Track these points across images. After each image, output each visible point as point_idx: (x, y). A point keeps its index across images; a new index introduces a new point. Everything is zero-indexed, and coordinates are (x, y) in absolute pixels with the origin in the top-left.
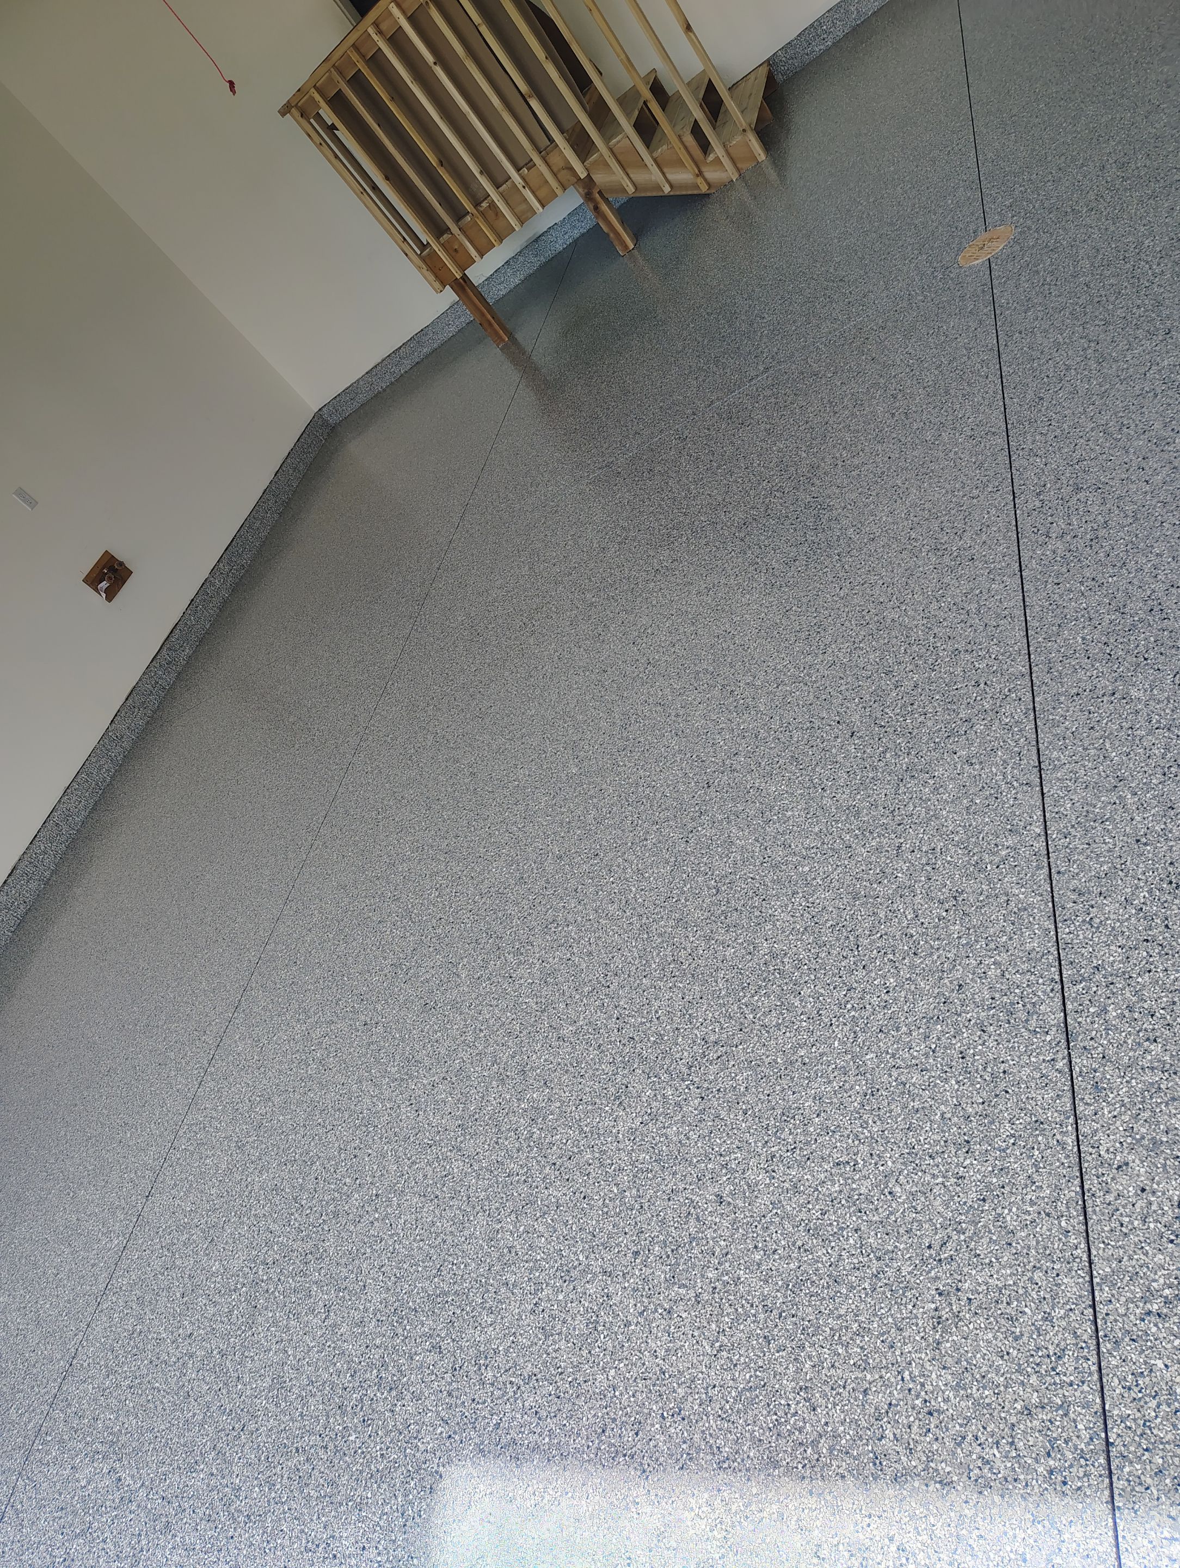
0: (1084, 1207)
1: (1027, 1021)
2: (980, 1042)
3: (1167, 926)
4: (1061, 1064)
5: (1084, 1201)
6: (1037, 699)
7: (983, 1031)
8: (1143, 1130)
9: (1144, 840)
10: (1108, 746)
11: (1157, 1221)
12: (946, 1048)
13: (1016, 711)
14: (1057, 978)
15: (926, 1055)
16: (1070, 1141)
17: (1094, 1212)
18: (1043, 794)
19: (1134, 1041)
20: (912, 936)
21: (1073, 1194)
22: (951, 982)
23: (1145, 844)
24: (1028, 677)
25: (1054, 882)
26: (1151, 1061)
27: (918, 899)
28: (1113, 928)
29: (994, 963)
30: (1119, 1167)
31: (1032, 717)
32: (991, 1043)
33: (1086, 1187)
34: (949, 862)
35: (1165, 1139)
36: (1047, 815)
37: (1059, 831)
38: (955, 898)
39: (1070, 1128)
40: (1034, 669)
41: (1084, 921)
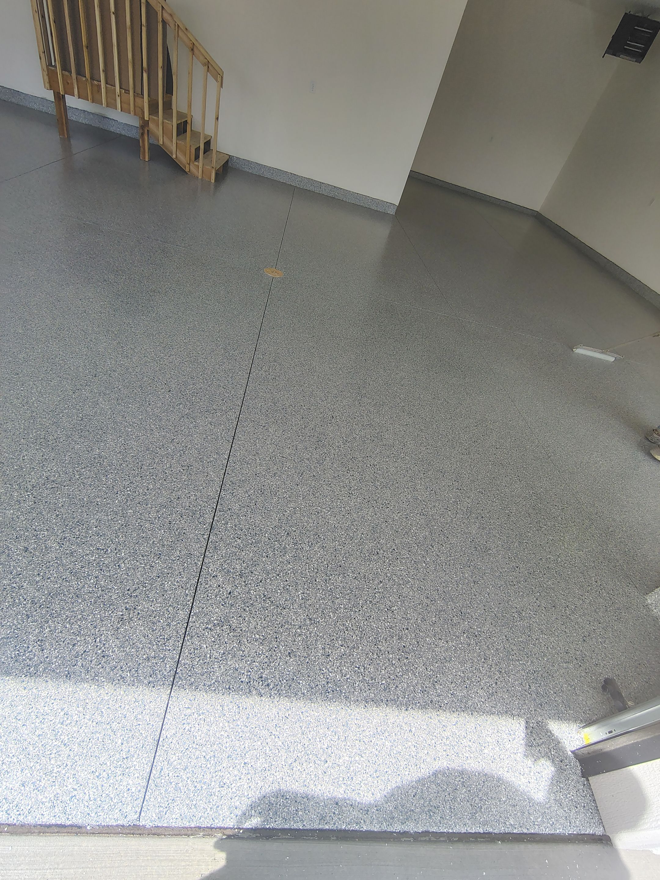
0: (196, 588)
1: (199, 518)
2: (179, 520)
3: (255, 504)
4: (205, 537)
5: (197, 585)
6: (241, 416)
7: (182, 517)
8: (226, 566)
9: (258, 475)
10: (257, 441)
11: (220, 597)
12: (164, 518)
13: (233, 416)
14: (215, 507)
15: (155, 518)
16: (199, 563)
17: (200, 590)
18: (232, 446)
19: (233, 536)
20: (166, 473)
21: (194, 582)
22: (175, 496)
23: (258, 477)
24: (240, 408)
25: (225, 476)
26: (236, 545)
27: (173, 461)
28: (239, 498)
29: (194, 495)
30: (214, 576)
31: (237, 420)
32: (183, 522)
33: (200, 581)
34: (190, 453)
35: (232, 571)
36: (231, 454)
37: (233, 461)
38: (188, 467)
39: (201, 559)
40: (243, 406)
41: (230, 492)
